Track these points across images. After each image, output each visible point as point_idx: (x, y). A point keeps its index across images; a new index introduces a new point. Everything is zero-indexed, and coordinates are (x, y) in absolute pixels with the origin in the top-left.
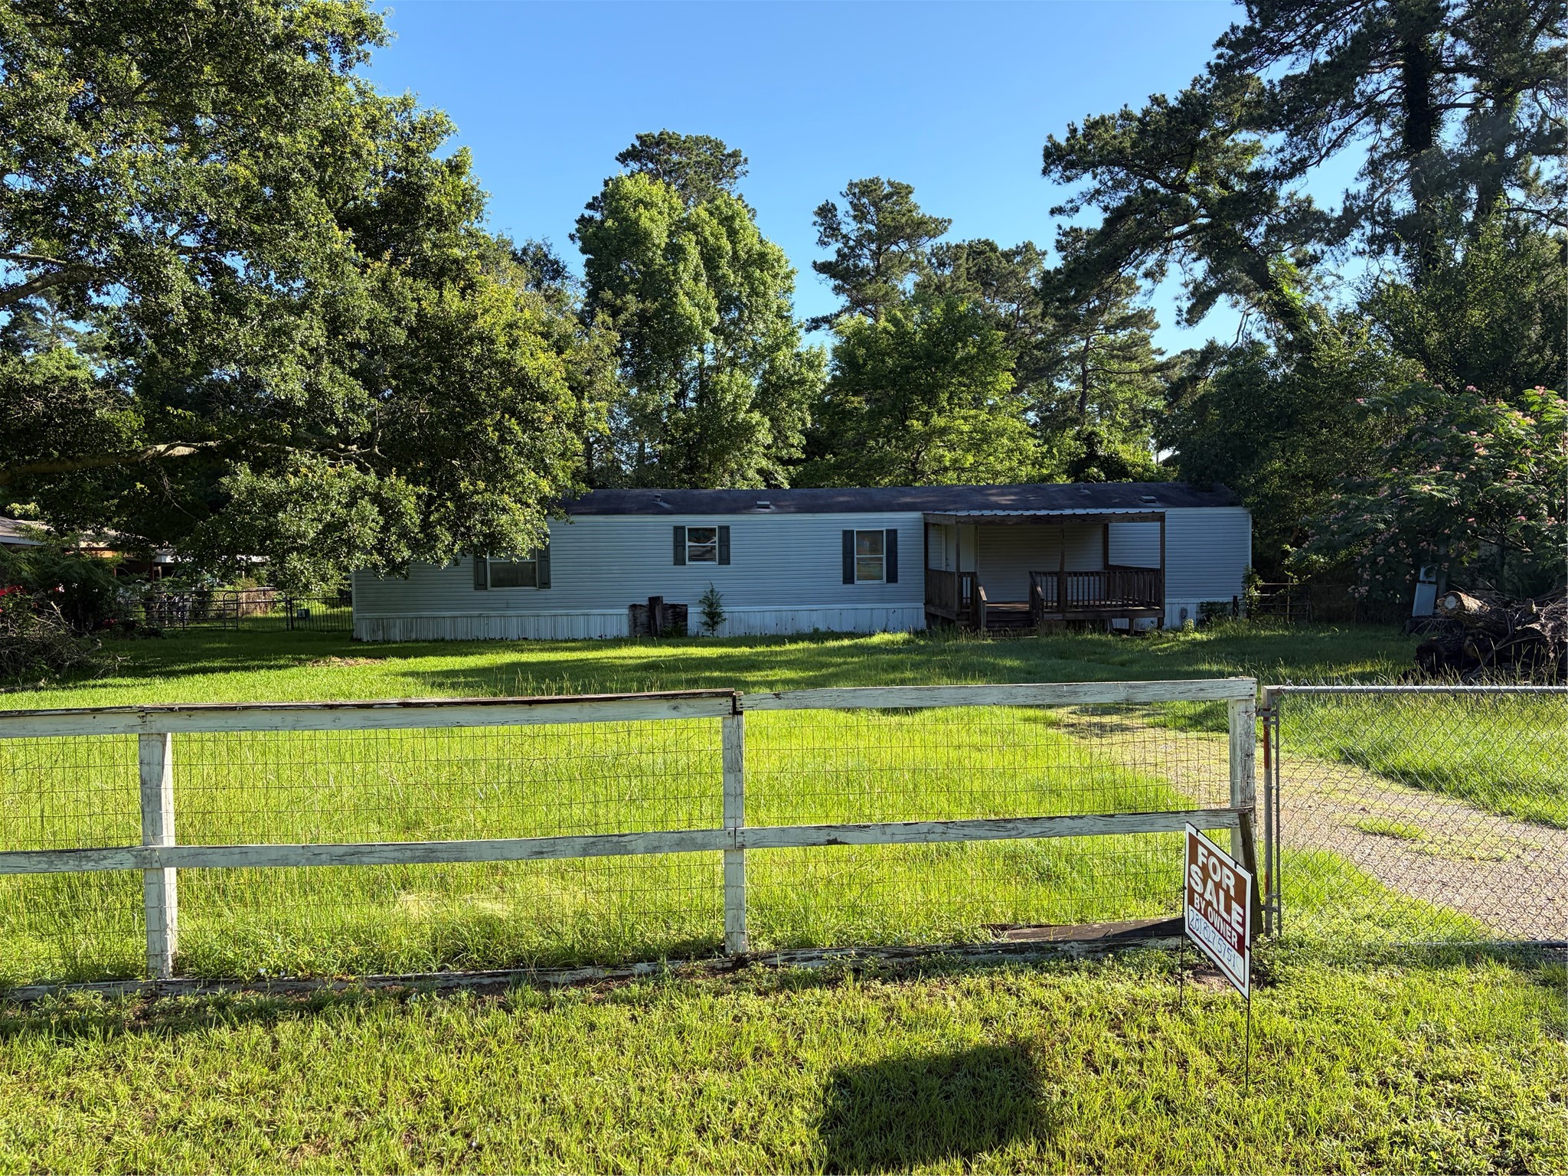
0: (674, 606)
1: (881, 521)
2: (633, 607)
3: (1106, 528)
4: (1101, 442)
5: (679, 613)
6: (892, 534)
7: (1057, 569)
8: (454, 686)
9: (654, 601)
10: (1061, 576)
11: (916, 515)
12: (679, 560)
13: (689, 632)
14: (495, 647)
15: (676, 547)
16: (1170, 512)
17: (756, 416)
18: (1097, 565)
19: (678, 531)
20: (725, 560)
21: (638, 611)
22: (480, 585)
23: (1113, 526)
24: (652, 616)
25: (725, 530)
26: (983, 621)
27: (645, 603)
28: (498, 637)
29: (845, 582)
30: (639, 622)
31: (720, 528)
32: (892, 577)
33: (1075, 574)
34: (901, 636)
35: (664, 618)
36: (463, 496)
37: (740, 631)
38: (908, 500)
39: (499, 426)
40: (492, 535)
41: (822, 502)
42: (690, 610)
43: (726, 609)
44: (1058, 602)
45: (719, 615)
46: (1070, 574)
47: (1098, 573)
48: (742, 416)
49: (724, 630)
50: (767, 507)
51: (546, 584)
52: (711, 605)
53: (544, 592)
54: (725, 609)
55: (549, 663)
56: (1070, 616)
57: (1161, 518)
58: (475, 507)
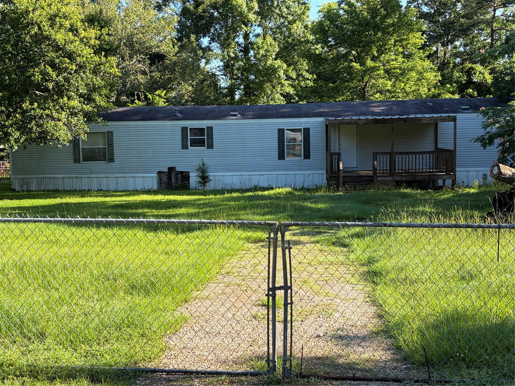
0: (182, 172)
1: (300, 123)
2: (159, 173)
5: (185, 176)
7: (390, 151)
9: (171, 169)
10: (392, 155)
11: (321, 119)
12: (185, 147)
13: (191, 187)
15: (183, 139)
18: (432, 148)
19: (184, 129)
20: (211, 146)
21: (162, 175)
22: (77, 161)
23: (440, 125)
24: (170, 178)
25: (210, 129)
26: (341, 180)
27: (166, 170)
28: (87, 189)
29: (279, 159)
30: (163, 181)
31: (208, 128)
32: (307, 156)
33: (400, 153)
35: (176, 179)
37: (219, 187)
42: (191, 174)
44: (390, 170)
45: (207, 177)
46: (397, 153)
49: (210, 186)
50: (235, 115)
51: (112, 160)
52: (202, 172)
53: (111, 164)
54: (210, 174)
56: (397, 178)
57: (454, 119)
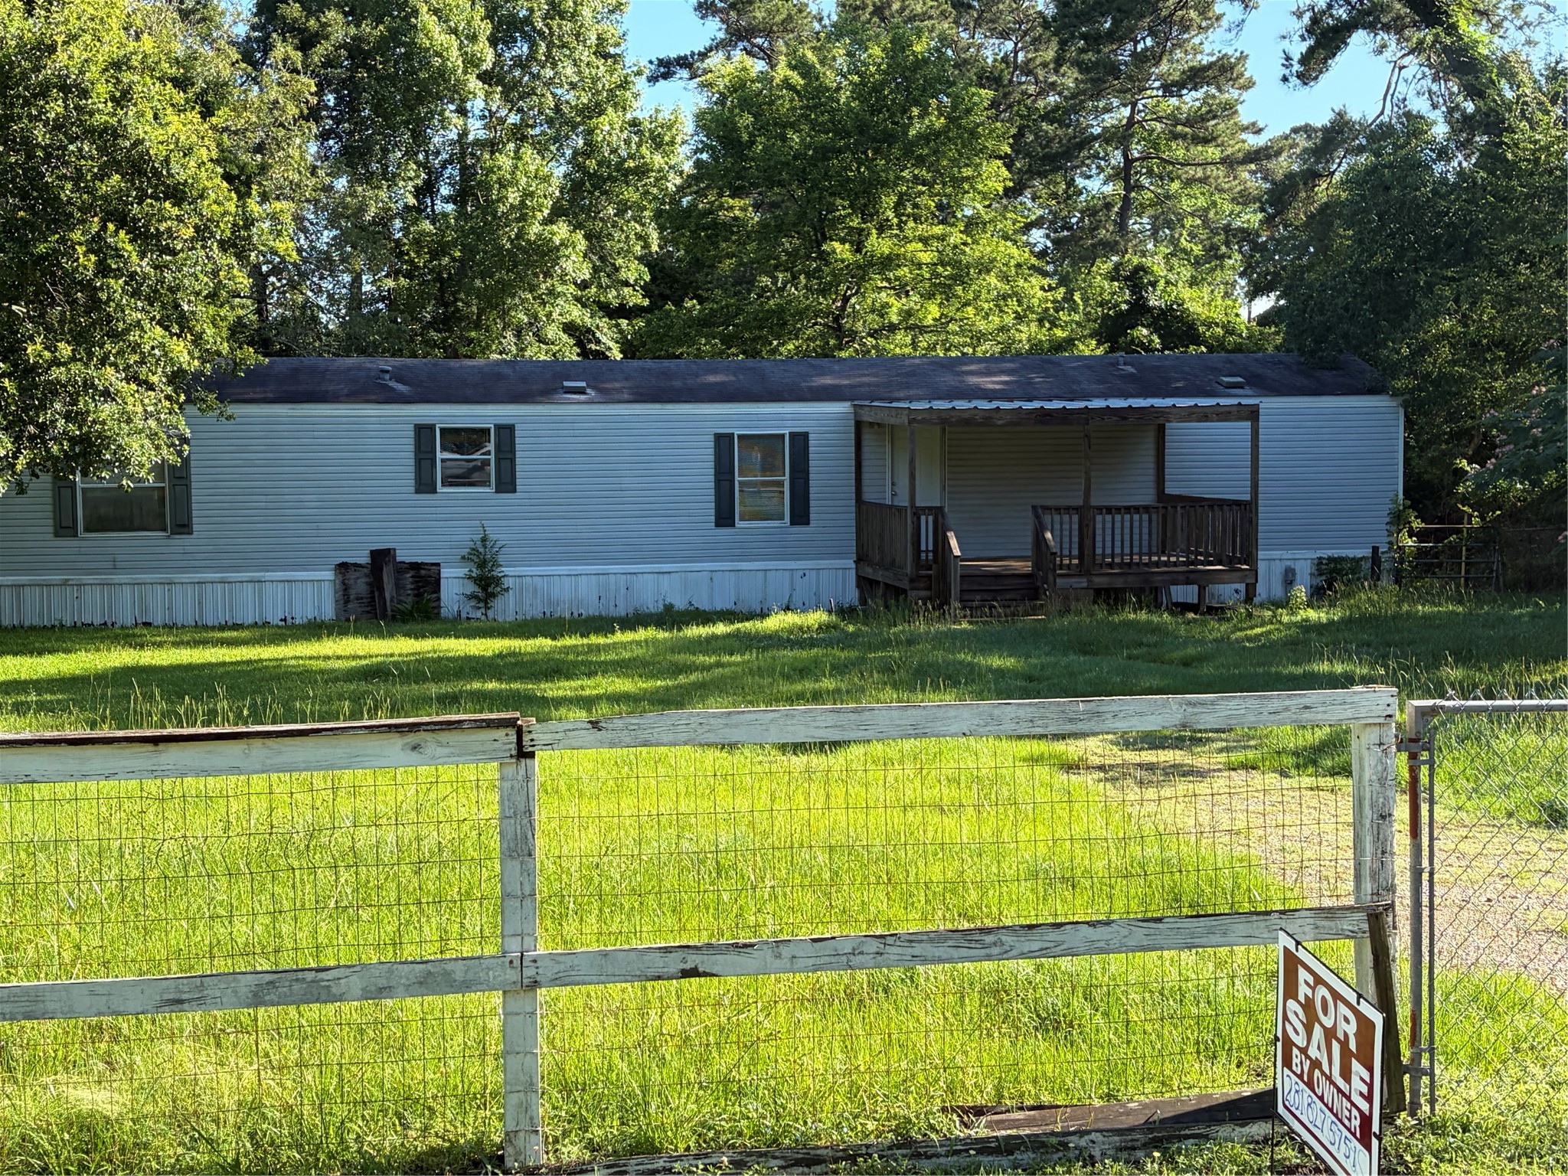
0: (416, 566)
1: (780, 418)
2: (343, 567)
3: (1161, 430)
4: (1154, 284)
5: (426, 578)
6: (800, 440)
7: (1080, 502)
8: (20, 709)
9: (381, 557)
10: (1085, 513)
11: (842, 408)
12: (425, 484)
13: (444, 612)
14: (92, 640)
15: (419, 462)
16: (1269, 405)
17: (561, 230)
18: (1145, 496)
19: (423, 432)
20: (507, 484)
21: (352, 575)
22: (64, 528)
23: (1173, 428)
24: (376, 585)
25: (506, 432)
26: (955, 591)
27: (364, 559)
28: (97, 621)
29: (718, 525)
30: (353, 593)
31: (499, 428)
32: (800, 515)
33: (1109, 510)
34: (816, 618)
35: (398, 586)
36: (32, 370)
37: (534, 610)
38: (828, 381)
39: (97, 244)
40: (84, 440)
41: (677, 383)
42: (445, 572)
43: (509, 571)
44: (1081, 557)
45: (498, 581)
46: (1100, 509)
47: (1146, 509)
48: (534, 229)
49: (506, 608)
50: (580, 391)
51: (183, 527)
52: (482, 565)
53: (181, 541)
54: (507, 570)
55: (190, 668)
56: (1100, 581)
57: (1253, 414)
58: (53, 389)
